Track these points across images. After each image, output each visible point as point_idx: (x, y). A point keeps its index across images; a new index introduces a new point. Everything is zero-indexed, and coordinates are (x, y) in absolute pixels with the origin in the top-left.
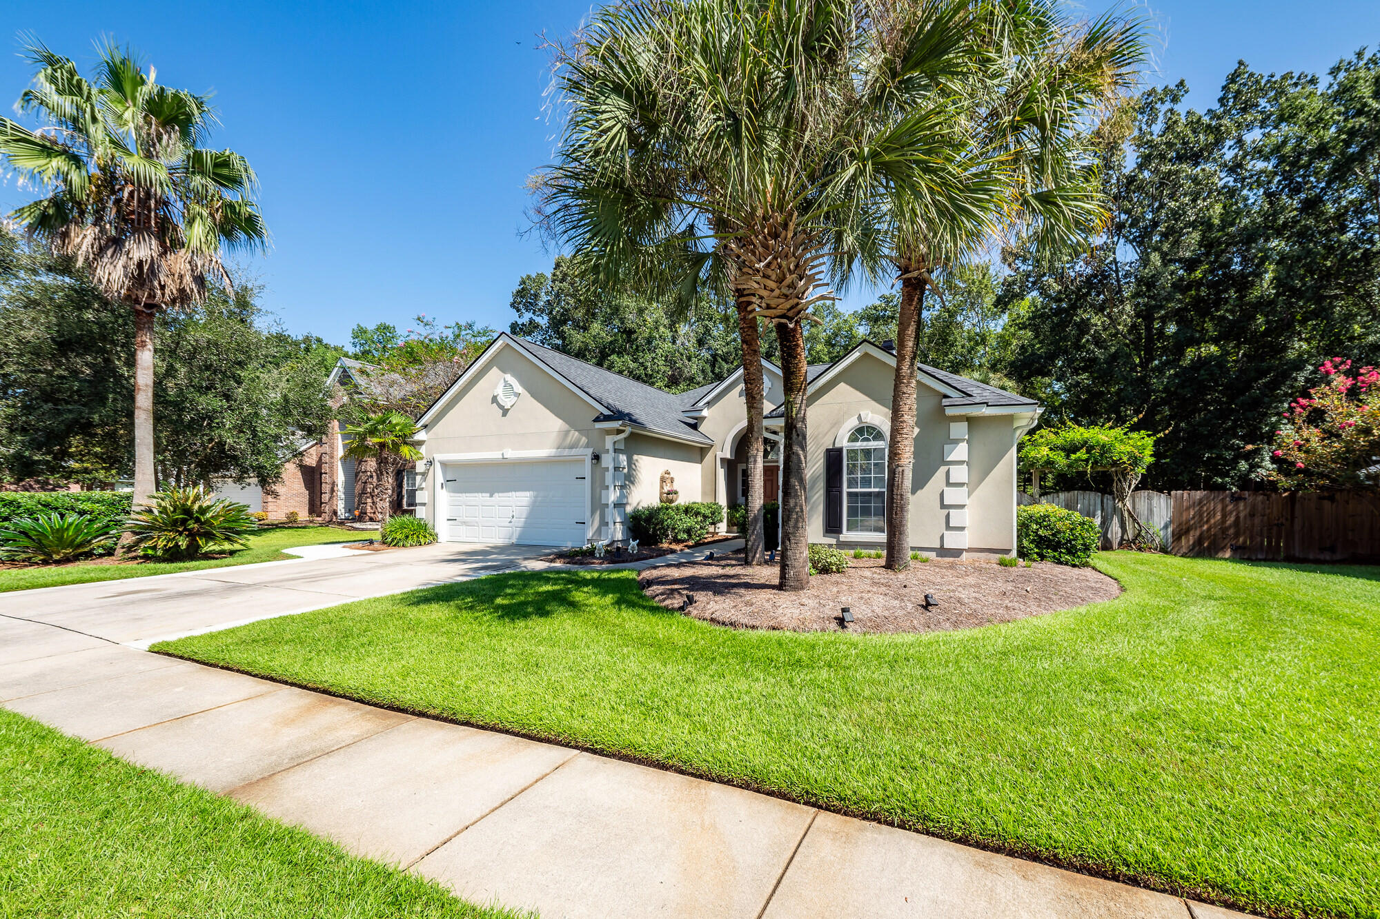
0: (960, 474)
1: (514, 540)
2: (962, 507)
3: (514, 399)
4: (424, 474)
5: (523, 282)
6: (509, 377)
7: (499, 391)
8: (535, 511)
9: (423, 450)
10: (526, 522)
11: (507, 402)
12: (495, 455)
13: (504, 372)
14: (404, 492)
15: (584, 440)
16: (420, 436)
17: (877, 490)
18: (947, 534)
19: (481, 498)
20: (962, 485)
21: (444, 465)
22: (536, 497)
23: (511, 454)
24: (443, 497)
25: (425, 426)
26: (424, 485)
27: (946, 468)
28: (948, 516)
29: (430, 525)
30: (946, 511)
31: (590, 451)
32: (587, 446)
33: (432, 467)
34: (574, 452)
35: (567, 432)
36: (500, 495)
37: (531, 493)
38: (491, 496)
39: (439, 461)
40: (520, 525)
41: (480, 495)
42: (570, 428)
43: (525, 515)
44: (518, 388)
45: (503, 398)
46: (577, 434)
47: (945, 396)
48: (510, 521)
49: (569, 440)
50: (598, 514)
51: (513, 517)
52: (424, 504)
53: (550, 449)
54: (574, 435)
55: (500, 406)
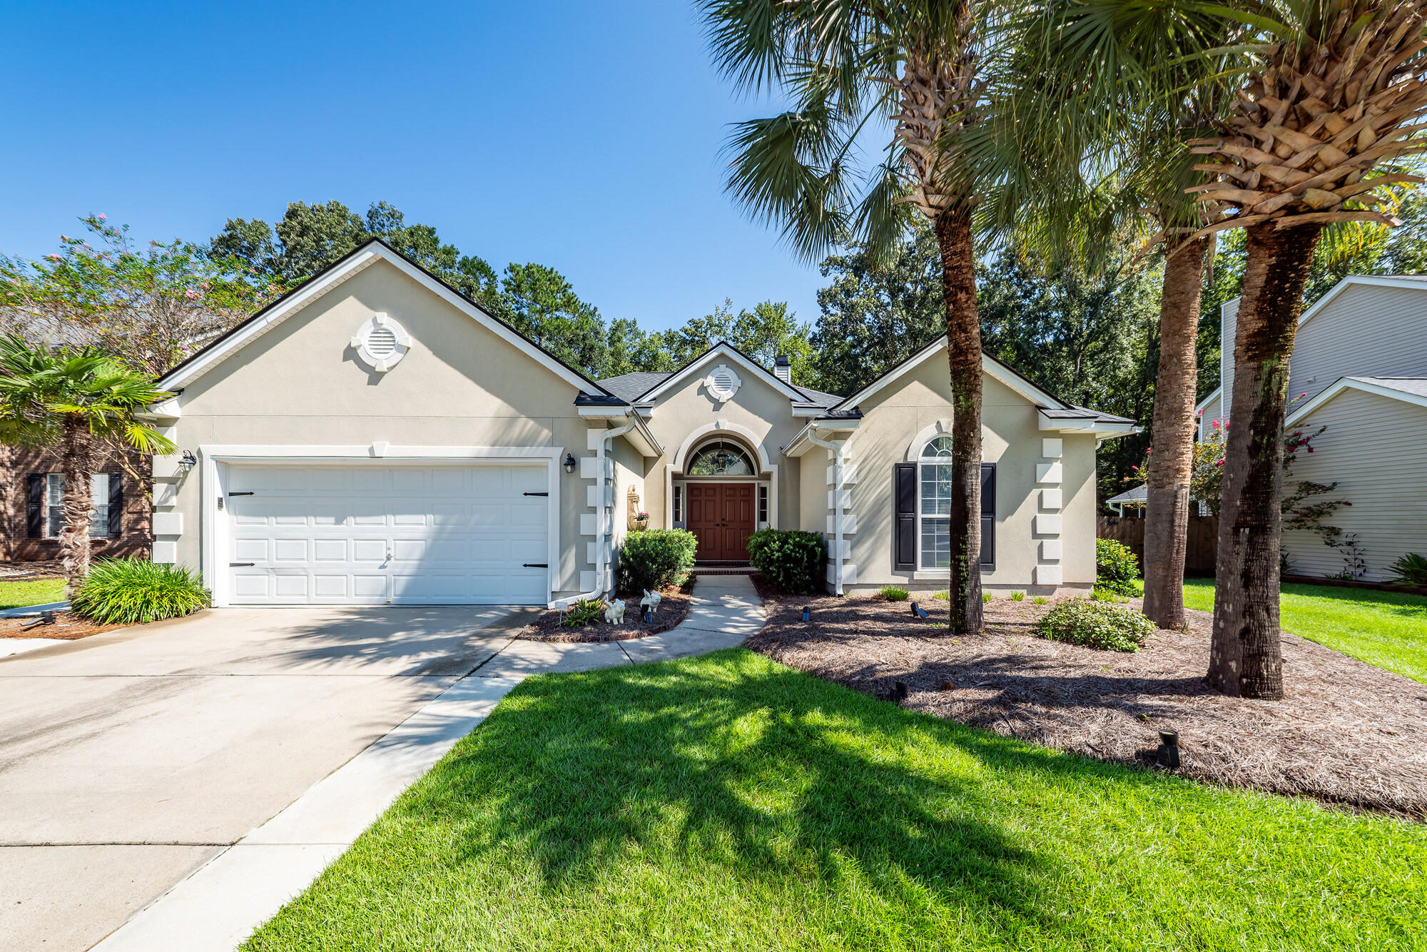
0: (1053, 498)
1: (392, 598)
2: (1056, 536)
3: (395, 356)
4: (175, 483)
6: (384, 318)
7: (363, 340)
8: (435, 550)
9: (172, 434)
10: (419, 567)
11: (382, 362)
12: (360, 451)
13: (373, 307)
14: (46, 513)
15: (546, 433)
16: (170, 408)
18: (1041, 568)
19: (322, 526)
20: (1055, 511)
21: (225, 465)
22: (443, 524)
23: (388, 449)
24: (223, 524)
25: (180, 391)
26: (173, 501)
27: (1039, 490)
28: (1041, 548)
29: (192, 576)
30: (1038, 542)
31: (557, 453)
32: (552, 443)
33: (196, 469)
34: (526, 451)
35: (512, 420)
36: (359, 519)
37: (430, 517)
38: (339, 521)
39: (213, 457)
40: (407, 571)
41: (312, 519)
42: (517, 414)
43: (417, 553)
44: (404, 336)
45: (371, 352)
46: (531, 423)
47: (1039, 408)
48: (383, 567)
49: (516, 431)
50: (573, 551)
51: (389, 558)
52: (176, 537)
53: (477, 444)
54: (526, 425)
55: (363, 366)
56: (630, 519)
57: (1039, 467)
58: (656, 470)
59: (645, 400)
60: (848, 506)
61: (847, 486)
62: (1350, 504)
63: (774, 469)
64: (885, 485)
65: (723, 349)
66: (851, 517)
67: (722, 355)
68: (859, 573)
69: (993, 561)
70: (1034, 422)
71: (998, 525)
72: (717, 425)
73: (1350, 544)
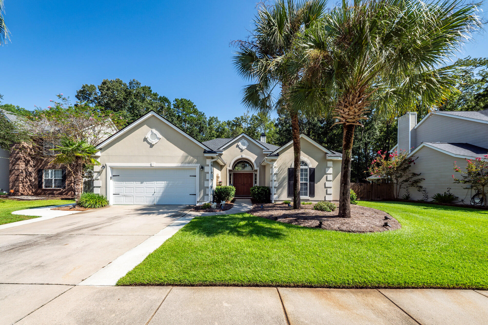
0: (330, 177)
1: (155, 203)
2: (331, 188)
3: (157, 140)
4: (99, 173)
5: (84, 87)
6: (154, 131)
7: (149, 136)
8: (166, 191)
9: (99, 160)
10: (162, 195)
11: (153, 141)
12: (148, 165)
13: (151, 127)
14: (43, 180)
15: (195, 160)
16: (99, 154)
17: (305, 182)
18: (327, 196)
19: (138, 184)
20: (330, 181)
21: (112, 168)
22: (168, 184)
23: (155, 164)
24: (112, 184)
25: (101, 149)
26: (99, 178)
27: (326, 175)
28: (327, 191)
30: (326, 189)
31: (198, 165)
32: (197, 163)
33: (105, 169)
34: (190, 165)
35: (186, 157)
36: (147, 182)
37: (165, 182)
38: (142, 183)
39: (109, 166)
40: (159, 196)
41: (135, 182)
42: (188, 155)
43: (162, 191)
44: (159, 135)
45: (151, 139)
46: (192, 157)
47: (326, 153)
48: (153, 195)
49: (188, 160)
50: (203, 190)
51: (155, 192)
52: (100, 187)
53: (178, 163)
54: (190, 158)
55: (149, 143)
56: (217, 183)
57: (326, 169)
58: (224, 169)
59: (221, 149)
60: (275, 179)
61: (275, 174)
62: (425, 179)
63: (258, 169)
64: (285, 174)
65: (243, 134)
66: (276, 182)
67: (243, 136)
68: (279, 197)
69: (314, 194)
70: (325, 157)
71: (315, 185)
72: (242, 156)
73: (424, 191)
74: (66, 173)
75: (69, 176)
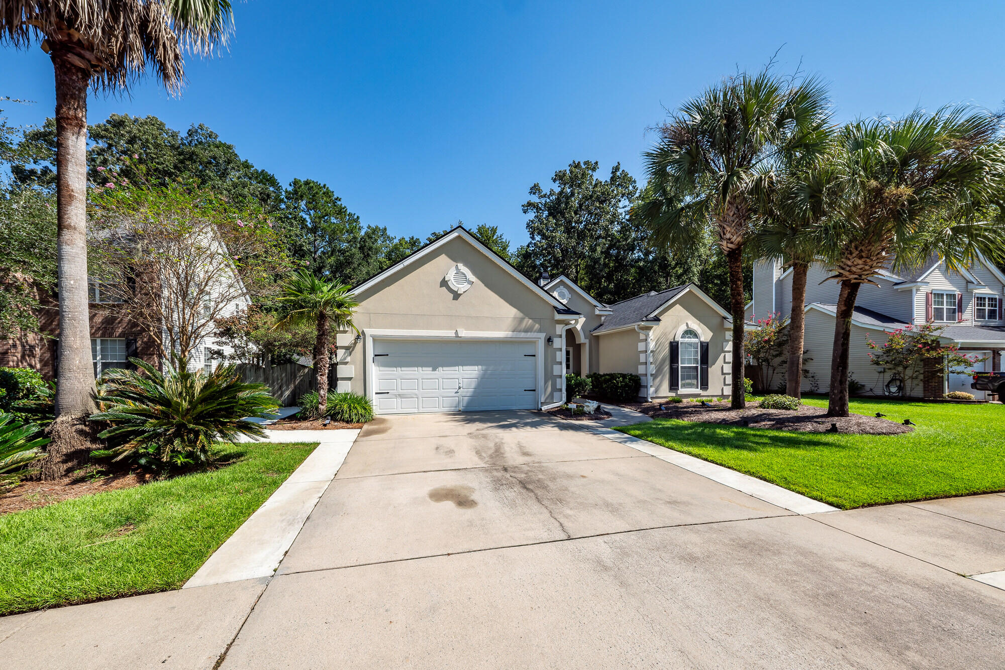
0: (729, 357)
1: (461, 408)
2: (730, 374)
3: (466, 286)
4: (349, 349)
6: (460, 266)
7: (451, 277)
8: (483, 383)
10: (474, 392)
11: (462, 288)
12: (450, 334)
13: (455, 260)
15: (537, 326)
18: (725, 387)
19: (422, 372)
20: (730, 362)
21: (375, 339)
22: (486, 370)
23: (464, 333)
24: (374, 371)
26: (348, 359)
27: (724, 354)
28: (725, 378)
29: (366, 399)
31: (543, 336)
32: (540, 331)
33: (362, 341)
34: (529, 335)
35: (522, 320)
36: (445, 368)
37: (480, 367)
38: (434, 370)
39: (371, 336)
40: (468, 394)
41: (420, 368)
42: (524, 316)
43: (473, 386)
44: (471, 276)
45: (455, 283)
46: (530, 321)
47: (725, 318)
48: (456, 393)
49: (523, 325)
50: (550, 383)
51: (460, 388)
52: (350, 379)
53: (506, 331)
54: (528, 322)
55: (451, 290)
57: (724, 343)
60: (651, 361)
61: (652, 352)
62: (812, 359)
63: (587, 341)
64: (666, 351)
65: (563, 278)
66: (653, 366)
67: (561, 280)
68: (656, 391)
69: (707, 385)
70: (722, 324)
71: (709, 369)
73: (813, 377)
74: (137, 348)
75: (147, 355)
